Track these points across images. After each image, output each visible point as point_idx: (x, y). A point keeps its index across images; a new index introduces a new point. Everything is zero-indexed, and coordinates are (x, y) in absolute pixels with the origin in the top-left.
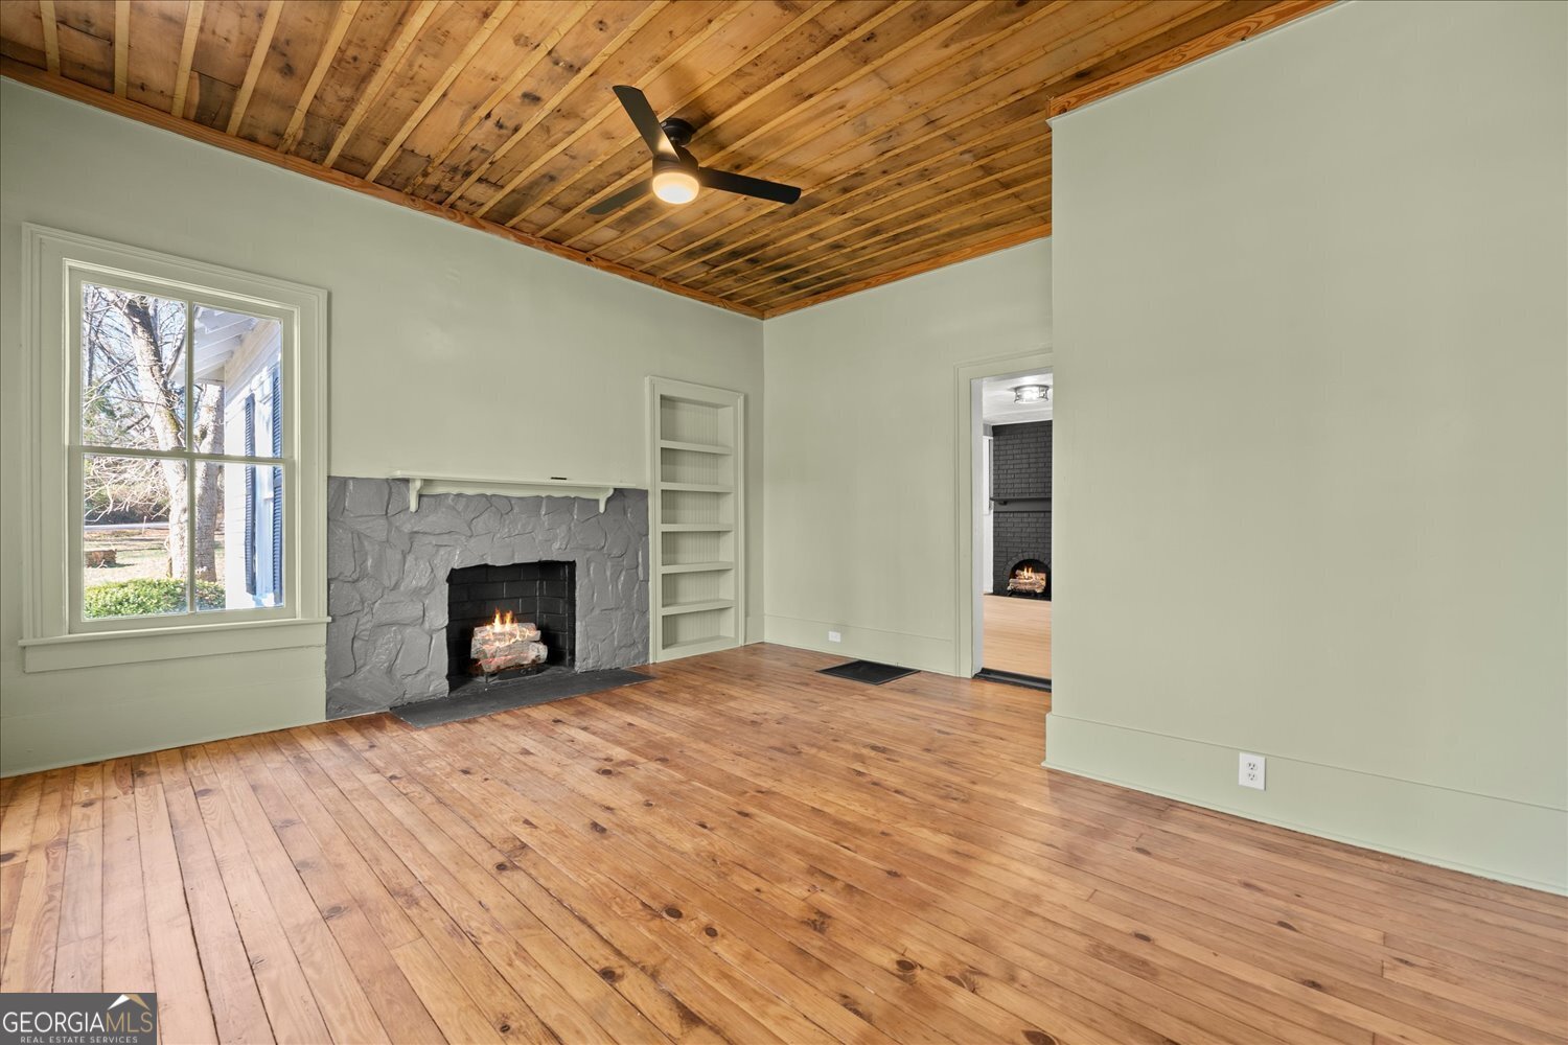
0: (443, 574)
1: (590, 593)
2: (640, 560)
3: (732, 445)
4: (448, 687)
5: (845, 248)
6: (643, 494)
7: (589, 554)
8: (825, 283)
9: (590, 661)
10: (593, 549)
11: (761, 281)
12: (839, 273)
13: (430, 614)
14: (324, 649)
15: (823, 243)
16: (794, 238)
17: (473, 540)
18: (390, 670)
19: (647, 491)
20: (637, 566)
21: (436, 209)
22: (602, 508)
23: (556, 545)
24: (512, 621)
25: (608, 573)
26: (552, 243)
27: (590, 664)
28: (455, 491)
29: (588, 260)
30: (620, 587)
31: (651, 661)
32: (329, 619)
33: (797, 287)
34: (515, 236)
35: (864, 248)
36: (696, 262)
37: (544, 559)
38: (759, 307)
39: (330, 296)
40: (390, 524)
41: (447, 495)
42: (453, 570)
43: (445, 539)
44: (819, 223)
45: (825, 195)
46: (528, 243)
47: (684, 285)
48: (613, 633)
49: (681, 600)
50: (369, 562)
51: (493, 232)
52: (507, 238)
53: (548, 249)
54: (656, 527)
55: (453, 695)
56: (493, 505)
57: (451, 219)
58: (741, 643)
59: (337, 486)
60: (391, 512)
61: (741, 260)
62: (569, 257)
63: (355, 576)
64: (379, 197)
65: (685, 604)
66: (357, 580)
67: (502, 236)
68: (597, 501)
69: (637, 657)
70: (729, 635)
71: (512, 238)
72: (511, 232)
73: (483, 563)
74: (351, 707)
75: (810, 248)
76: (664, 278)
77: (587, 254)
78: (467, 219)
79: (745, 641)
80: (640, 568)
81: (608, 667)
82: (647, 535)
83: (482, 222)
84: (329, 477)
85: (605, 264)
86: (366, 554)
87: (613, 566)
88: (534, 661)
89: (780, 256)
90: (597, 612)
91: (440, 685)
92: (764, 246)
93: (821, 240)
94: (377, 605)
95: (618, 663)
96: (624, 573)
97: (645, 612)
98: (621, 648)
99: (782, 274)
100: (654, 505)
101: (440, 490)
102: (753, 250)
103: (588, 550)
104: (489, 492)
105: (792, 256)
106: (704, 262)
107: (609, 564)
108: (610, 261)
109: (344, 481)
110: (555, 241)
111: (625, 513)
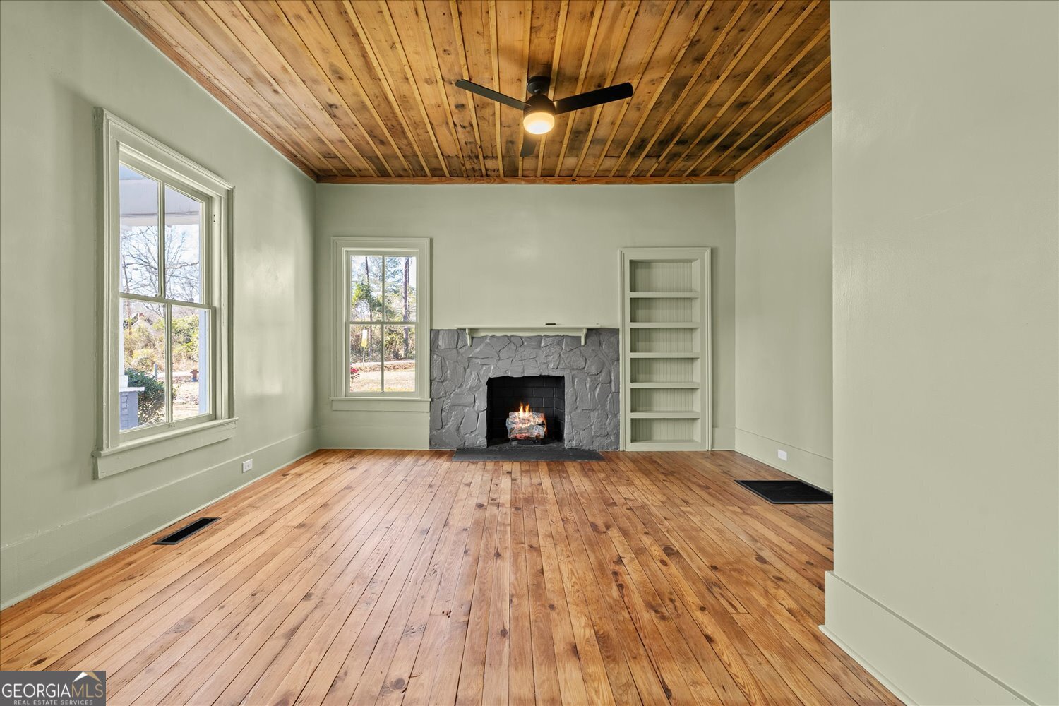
0: (484, 381)
1: (574, 397)
2: (613, 378)
3: (699, 290)
4: (486, 443)
5: (752, 102)
6: (615, 332)
7: (574, 372)
8: (765, 137)
9: (574, 442)
10: (577, 369)
11: (706, 154)
12: (768, 126)
13: (477, 402)
14: (429, 414)
15: (725, 107)
16: (696, 113)
17: (500, 362)
18: (458, 429)
19: (618, 329)
20: (610, 382)
21: (481, 180)
22: (583, 343)
23: (551, 366)
24: (529, 411)
25: (588, 385)
26: (548, 178)
27: (574, 444)
28: (490, 334)
29: (574, 180)
30: (596, 394)
31: (621, 449)
32: (430, 400)
33: (742, 149)
34: (525, 180)
35: (771, 95)
36: (641, 159)
37: (543, 374)
38: (726, 174)
39: (432, 240)
40: (458, 353)
41: (486, 337)
42: (490, 379)
43: (485, 361)
44: (704, 94)
45: (684, 72)
46: (533, 182)
47: (651, 176)
48: (591, 426)
49: (655, 409)
50: (449, 372)
51: (511, 182)
52: (521, 184)
53: (546, 182)
54: (626, 355)
55: (490, 448)
56: (512, 341)
57: (488, 183)
58: (708, 447)
59: (435, 334)
60: (459, 346)
61: (671, 146)
62: (560, 183)
63: (442, 379)
64: (453, 183)
65: (656, 412)
66: (442, 382)
67: (517, 183)
68: (580, 337)
69: (609, 445)
70: (698, 440)
71: (523, 182)
72: (522, 179)
73: (506, 375)
74: (441, 445)
75: (719, 115)
76: (633, 176)
77: (571, 177)
78: (497, 180)
79: (712, 447)
80: (613, 384)
81: (587, 448)
82: (618, 360)
83: (506, 179)
84: (431, 330)
85: (585, 179)
86: (447, 368)
87: (590, 381)
88: (537, 436)
89: (700, 131)
90: (579, 410)
91: (482, 441)
92: (678, 128)
93: (721, 105)
94: (452, 395)
95: (595, 446)
96: (599, 386)
97: (616, 414)
98: (598, 436)
99: (716, 143)
100: (625, 340)
101: (482, 334)
102: (673, 135)
103: (573, 369)
104: (509, 334)
105: (709, 126)
106: (646, 156)
107: (588, 379)
108: (589, 176)
109: (438, 331)
110: (548, 175)
111: (600, 344)
